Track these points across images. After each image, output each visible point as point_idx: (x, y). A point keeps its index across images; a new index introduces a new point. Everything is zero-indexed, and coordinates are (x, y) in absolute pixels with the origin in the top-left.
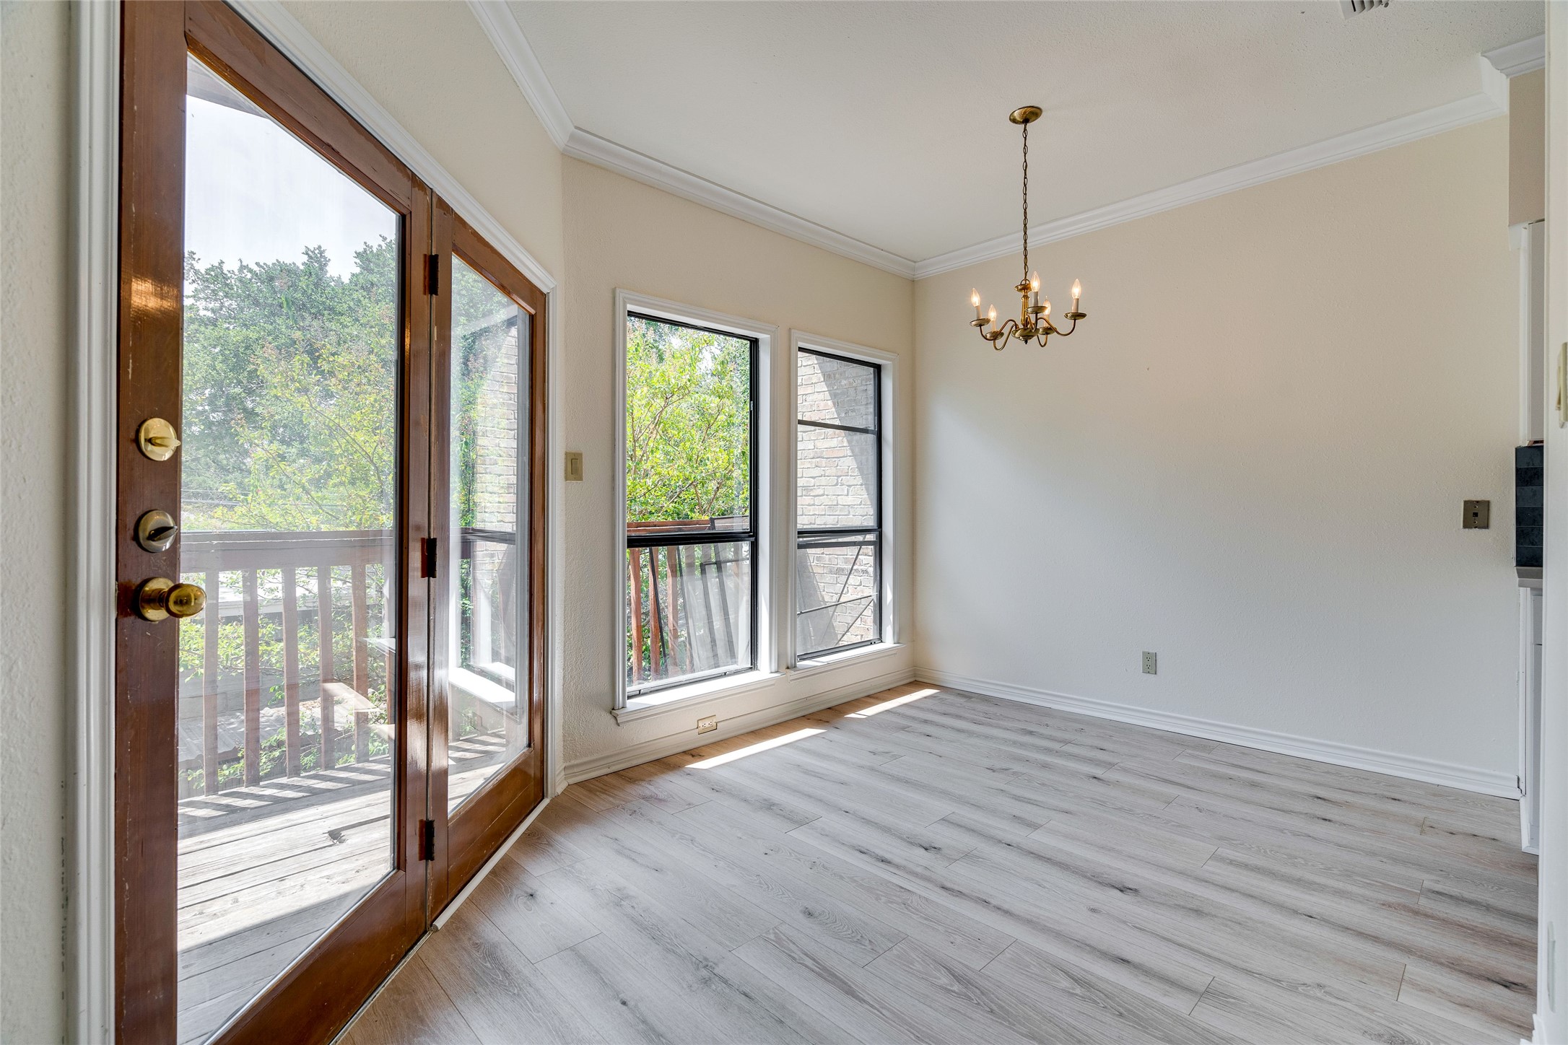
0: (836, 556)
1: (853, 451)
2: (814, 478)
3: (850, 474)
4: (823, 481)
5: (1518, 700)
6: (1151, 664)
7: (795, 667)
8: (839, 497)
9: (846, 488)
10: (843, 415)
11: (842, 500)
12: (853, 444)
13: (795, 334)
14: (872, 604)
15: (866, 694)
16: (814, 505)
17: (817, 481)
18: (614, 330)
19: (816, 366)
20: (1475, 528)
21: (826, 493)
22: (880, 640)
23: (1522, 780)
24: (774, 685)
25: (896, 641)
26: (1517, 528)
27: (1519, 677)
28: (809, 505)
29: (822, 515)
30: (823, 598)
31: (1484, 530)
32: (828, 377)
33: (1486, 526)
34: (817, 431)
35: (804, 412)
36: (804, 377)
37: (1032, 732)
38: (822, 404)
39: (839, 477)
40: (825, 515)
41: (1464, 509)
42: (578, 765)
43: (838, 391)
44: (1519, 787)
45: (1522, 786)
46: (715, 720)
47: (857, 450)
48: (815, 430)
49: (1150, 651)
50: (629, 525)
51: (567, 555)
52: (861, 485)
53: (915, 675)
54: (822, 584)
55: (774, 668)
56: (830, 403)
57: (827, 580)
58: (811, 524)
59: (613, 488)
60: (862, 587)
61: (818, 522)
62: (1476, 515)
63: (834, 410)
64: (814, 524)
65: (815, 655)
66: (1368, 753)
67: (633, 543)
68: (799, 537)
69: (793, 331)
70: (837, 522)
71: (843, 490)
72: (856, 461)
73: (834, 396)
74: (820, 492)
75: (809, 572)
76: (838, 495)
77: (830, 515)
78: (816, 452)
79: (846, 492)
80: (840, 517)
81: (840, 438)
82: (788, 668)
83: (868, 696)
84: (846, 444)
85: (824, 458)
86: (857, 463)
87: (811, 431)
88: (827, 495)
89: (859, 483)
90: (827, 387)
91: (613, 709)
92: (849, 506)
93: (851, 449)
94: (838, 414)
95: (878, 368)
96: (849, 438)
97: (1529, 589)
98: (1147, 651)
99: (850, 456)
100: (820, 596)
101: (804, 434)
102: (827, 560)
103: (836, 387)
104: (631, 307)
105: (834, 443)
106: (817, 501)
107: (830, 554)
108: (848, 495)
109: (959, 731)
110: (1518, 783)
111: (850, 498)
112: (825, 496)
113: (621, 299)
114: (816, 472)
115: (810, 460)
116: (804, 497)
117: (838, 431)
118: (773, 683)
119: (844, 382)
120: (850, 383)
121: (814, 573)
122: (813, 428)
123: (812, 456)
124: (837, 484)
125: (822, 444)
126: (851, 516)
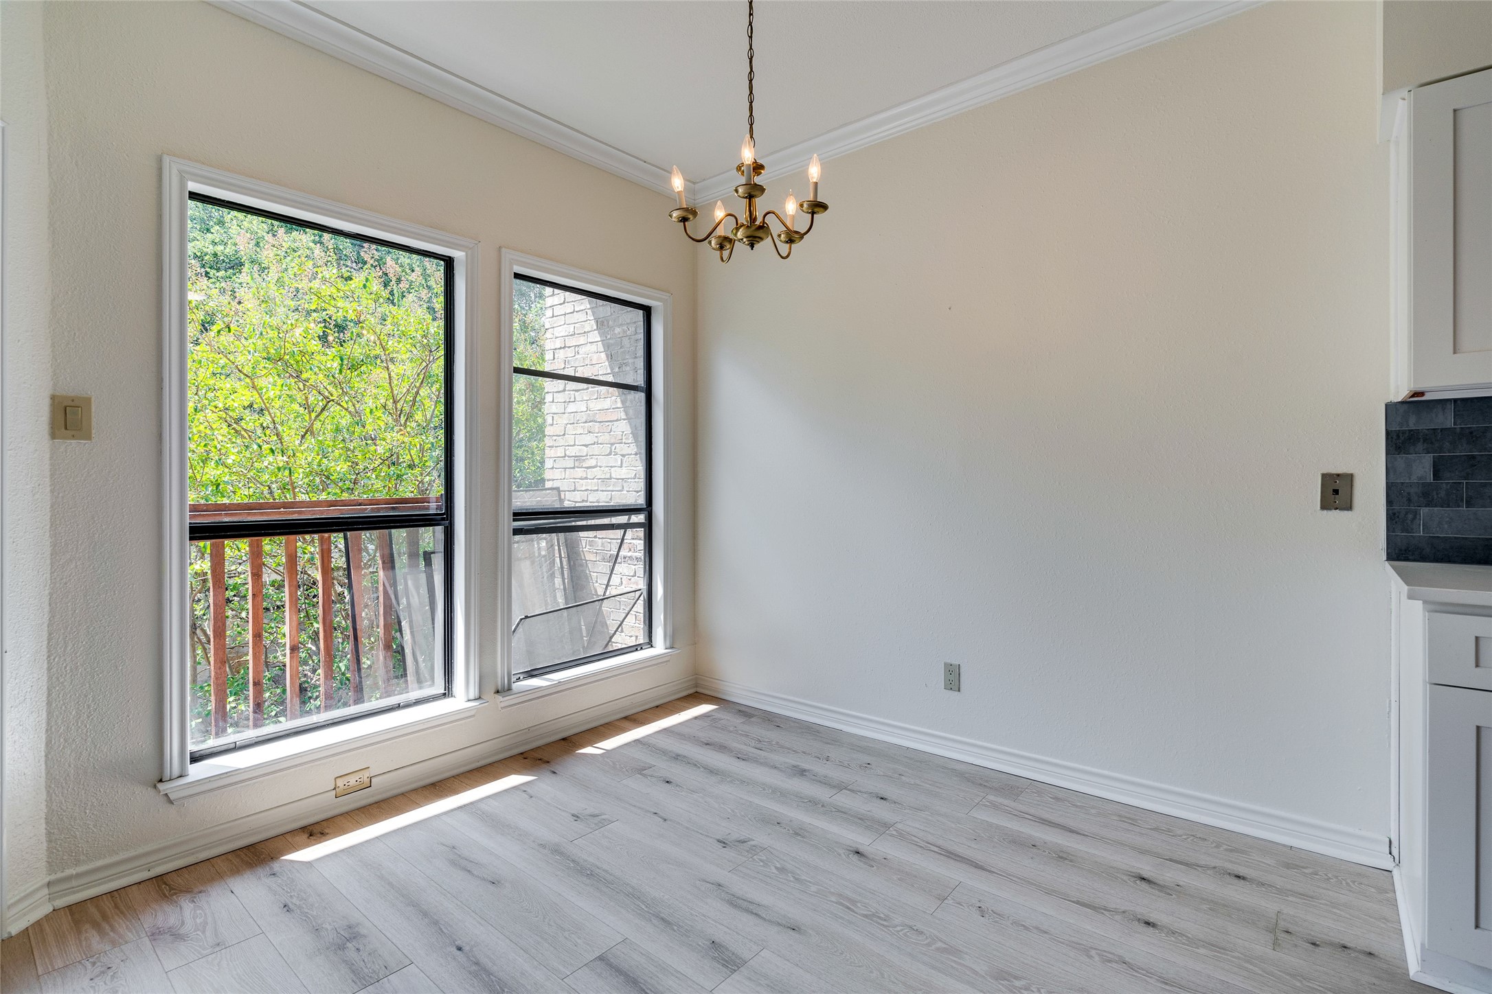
0: (609, 541)
1: (627, 414)
2: (586, 446)
3: (624, 441)
4: (596, 449)
5: (1389, 737)
6: (953, 678)
7: (509, 689)
8: (613, 469)
9: (619, 458)
10: (617, 370)
11: (617, 473)
12: (627, 405)
13: (507, 255)
14: (642, 598)
15: (623, 715)
16: (586, 478)
17: (590, 450)
18: (160, 216)
19: (589, 312)
20: (1336, 509)
21: (599, 464)
22: (650, 644)
23: (1395, 844)
24: (473, 716)
25: (668, 645)
26: (1387, 510)
27: (1390, 707)
28: (581, 479)
29: (594, 491)
30: (596, 591)
31: (1346, 512)
32: (601, 324)
33: (1349, 507)
34: (590, 389)
35: (576, 367)
36: (576, 325)
37: (805, 771)
38: (595, 357)
39: (612, 444)
40: (597, 490)
41: (1322, 485)
42: (78, 876)
43: (611, 341)
44: (1390, 854)
45: (1395, 852)
46: (366, 774)
47: (631, 412)
48: (588, 389)
49: (953, 662)
50: (194, 508)
51: (54, 554)
52: (636, 454)
53: (696, 686)
54: (595, 574)
55: (473, 693)
56: (603, 355)
57: (600, 570)
58: (583, 501)
59: (160, 453)
60: (636, 577)
61: (591, 499)
62: (1336, 492)
63: (607, 363)
64: (587, 501)
65: (548, 670)
66: (1205, 800)
67: (198, 532)
68: (514, 520)
69: (503, 250)
70: (611, 499)
71: (616, 460)
72: (630, 425)
73: (607, 347)
74: (592, 462)
75: (581, 559)
76: (611, 467)
77: (603, 491)
78: (589, 415)
79: (620, 463)
80: (613, 493)
81: (614, 398)
82: (498, 692)
83: (626, 718)
84: (619, 405)
85: (596, 422)
86: (631, 428)
87: (583, 389)
88: (600, 467)
89: (633, 453)
90: (601, 337)
91: (161, 781)
92: (623, 479)
93: (624, 411)
94: (612, 369)
95: (647, 311)
96: (624, 396)
97: (1421, 602)
98: (949, 661)
99: (624, 419)
100: (592, 588)
101: (576, 394)
102: (600, 545)
103: (609, 337)
104: (194, 186)
105: (607, 403)
106: (590, 473)
107: (602, 538)
108: (621, 467)
109: (712, 771)
110: (1390, 847)
111: (624, 470)
112: (598, 468)
113: (175, 172)
114: (589, 439)
115: (583, 425)
116: (576, 469)
117: (611, 389)
118: (472, 713)
119: (617, 330)
120: (624, 332)
121: (587, 561)
122: (584, 386)
123: (584, 420)
124: (610, 454)
125: (596, 405)
126: (625, 492)
